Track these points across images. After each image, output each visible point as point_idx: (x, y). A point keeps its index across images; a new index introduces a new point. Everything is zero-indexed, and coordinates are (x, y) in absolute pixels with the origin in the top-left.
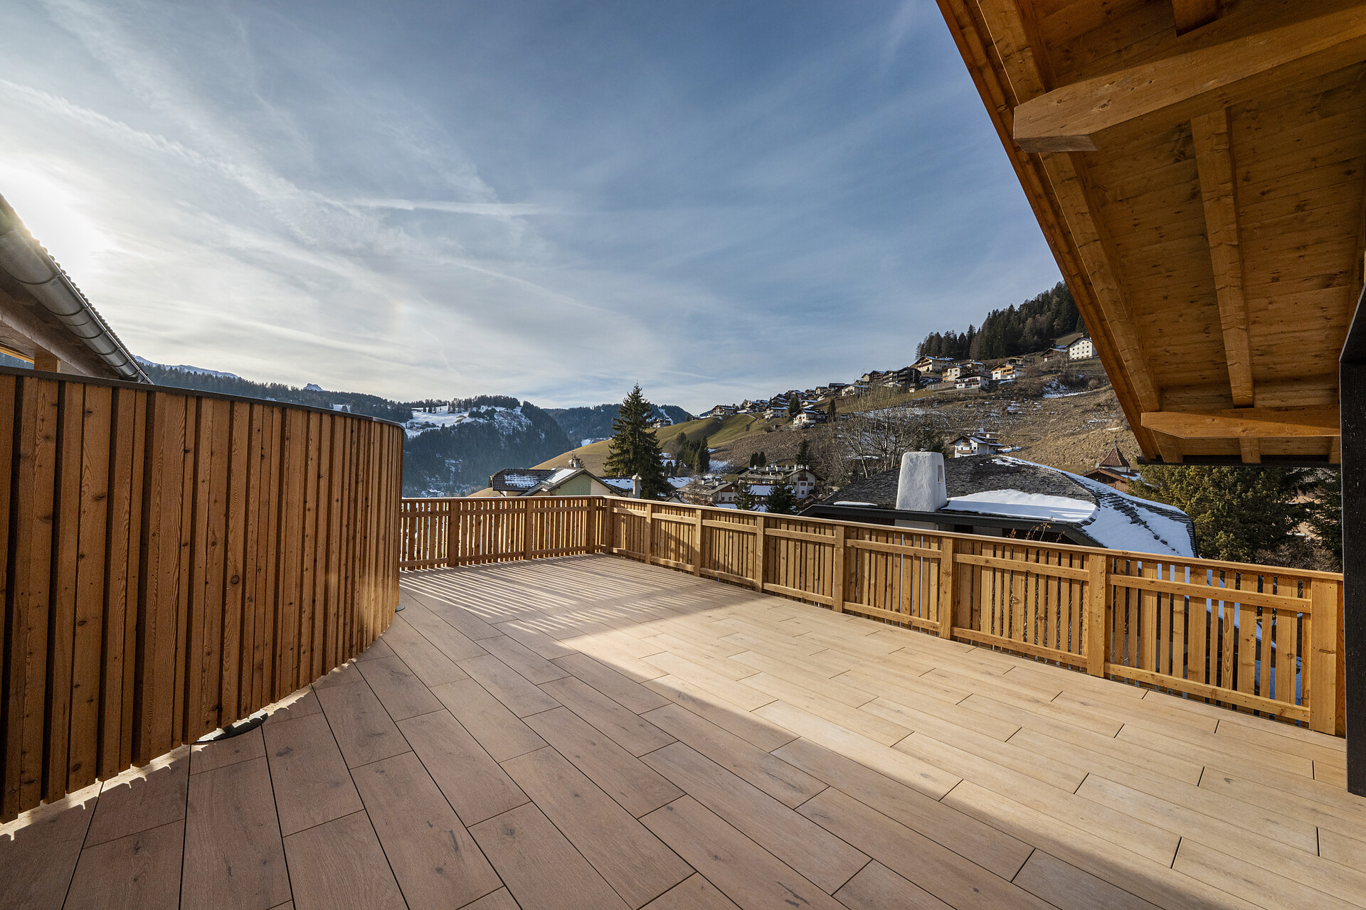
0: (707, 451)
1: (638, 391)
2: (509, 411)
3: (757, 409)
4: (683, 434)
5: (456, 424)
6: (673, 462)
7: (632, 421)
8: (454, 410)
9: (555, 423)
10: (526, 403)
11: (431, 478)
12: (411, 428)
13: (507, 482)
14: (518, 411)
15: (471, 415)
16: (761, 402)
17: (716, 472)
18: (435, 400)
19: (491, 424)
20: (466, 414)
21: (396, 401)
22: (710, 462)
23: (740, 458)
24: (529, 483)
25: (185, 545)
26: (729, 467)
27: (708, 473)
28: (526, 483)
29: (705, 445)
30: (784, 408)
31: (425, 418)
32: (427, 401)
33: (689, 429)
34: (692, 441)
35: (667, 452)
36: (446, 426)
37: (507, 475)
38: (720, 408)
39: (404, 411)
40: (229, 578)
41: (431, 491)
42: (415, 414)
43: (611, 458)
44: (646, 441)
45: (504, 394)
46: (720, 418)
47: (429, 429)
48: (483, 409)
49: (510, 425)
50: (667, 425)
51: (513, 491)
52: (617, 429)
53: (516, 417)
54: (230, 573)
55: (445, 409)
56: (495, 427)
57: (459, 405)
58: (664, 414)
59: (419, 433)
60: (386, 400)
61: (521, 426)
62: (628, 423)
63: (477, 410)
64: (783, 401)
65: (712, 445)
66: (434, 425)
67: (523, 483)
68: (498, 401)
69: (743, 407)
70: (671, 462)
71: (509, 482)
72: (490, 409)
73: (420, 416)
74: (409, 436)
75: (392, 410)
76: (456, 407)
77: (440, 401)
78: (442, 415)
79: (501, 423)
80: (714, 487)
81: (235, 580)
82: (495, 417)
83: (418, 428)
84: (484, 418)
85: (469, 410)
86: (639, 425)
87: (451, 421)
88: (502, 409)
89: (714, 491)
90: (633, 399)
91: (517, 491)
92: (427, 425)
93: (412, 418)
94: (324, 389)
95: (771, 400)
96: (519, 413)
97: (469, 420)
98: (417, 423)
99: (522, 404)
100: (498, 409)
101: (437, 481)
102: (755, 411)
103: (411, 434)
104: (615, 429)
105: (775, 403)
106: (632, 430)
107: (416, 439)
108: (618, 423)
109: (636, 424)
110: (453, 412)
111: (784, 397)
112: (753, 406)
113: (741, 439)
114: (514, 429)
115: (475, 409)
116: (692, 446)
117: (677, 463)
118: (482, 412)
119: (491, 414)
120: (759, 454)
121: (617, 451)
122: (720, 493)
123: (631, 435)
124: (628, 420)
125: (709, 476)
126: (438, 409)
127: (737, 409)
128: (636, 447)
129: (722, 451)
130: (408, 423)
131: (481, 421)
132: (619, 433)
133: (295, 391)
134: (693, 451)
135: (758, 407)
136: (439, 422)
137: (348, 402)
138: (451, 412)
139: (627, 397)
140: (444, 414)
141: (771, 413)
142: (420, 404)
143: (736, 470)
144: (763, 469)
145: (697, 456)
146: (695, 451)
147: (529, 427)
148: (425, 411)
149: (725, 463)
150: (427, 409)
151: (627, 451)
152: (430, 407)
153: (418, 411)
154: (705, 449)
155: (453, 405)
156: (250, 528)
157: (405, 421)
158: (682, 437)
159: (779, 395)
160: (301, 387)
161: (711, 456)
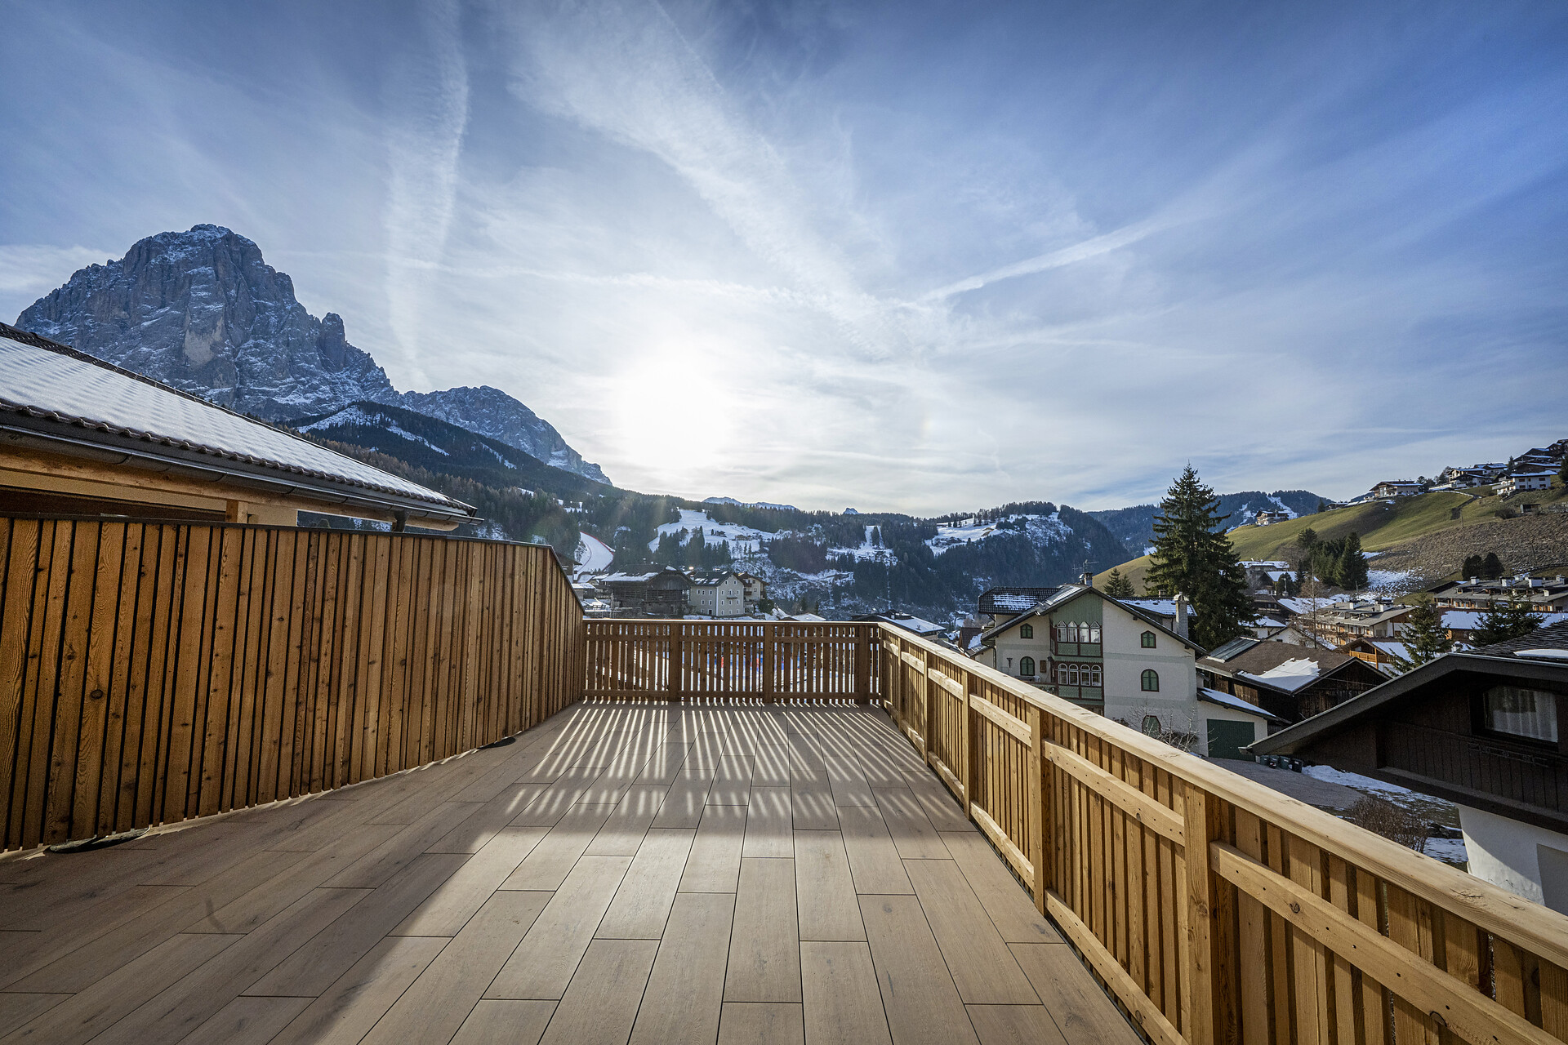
0: (1360, 557)
1: (1191, 475)
2: (1044, 518)
3: (1475, 480)
4: (1310, 532)
5: (982, 538)
6: (1293, 575)
7: (1184, 518)
8: (980, 522)
9: (1105, 530)
10: (1063, 507)
11: (958, 598)
12: (937, 545)
13: (996, 603)
14: (1054, 517)
15: (999, 526)
16: (1486, 467)
17: (1384, 590)
18: (959, 513)
19: (1022, 536)
20: (993, 526)
21: (922, 518)
22: (1369, 574)
23: (1438, 566)
24: (1024, 604)
25: (34, 656)
26: (1413, 582)
27: (1365, 591)
28: (1020, 604)
29: (1355, 545)
30: (1547, 472)
31: (950, 533)
32: (952, 514)
33: (1321, 525)
34: (1327, 540)
35: (1281, 560)
36: (972, 540)
37: (997, 594)
38: (1388, 486)
39: (928, 529)
40: (88, 693)
41: (960, 612)
42: (940, 530)
43: (1153, 570)
44: (1211, 545)
45: (1036, 500)
46: (1390, 502)
47: (955, 545)
48: (1013, 518)
49: (1046, 535)
50: (1281, 520)
51: (1004, 614)
52: (1161, 531)
53: (1052, 524)
54: (91, 686)
55: (971, 521)
56: (1027, 539)
57: (986, 516)
58: (1280, 504)
59: (945, 550)
60: (913, 517)
61: (1059, 535)
62: (1177, 521)
63: (1006, 521)
64: (1546, 461)
65: (1369, 548)
66: (959, 541)
67: (1016, 604)
68: (1029, 508)
69: (1443, 480)
70: (1287, 576)
71: (999, 603)
72: (1020, 517)
73: (946, 532)
74: (935, 553)
75: (918, 527)
76: (983, 518)
77: (965, 514)
78: (967, 529)
79: (1034, 533)
80: (1375, 614)
81: (98, 694)
82: (1027, 526)
83: (943, 544)
84: (1013, 529)
85: (997, 522)
86: (1196, 524)
87: (978, 534)
88: (1035, 517)
89: (1375, 621)
90: (1183, 487)
91: (1007, 614)
92: (953, 540)
93: (937, 534)
94: (860, 511)
95: (1512, 461)
96: (1056, 520)
97: (997, 532)
98: (942, 540)
99: (1059, 509)
100: (1030, 517)
101: (965, 602)
102: (1471, 485)
103: (937, 551)
104: (1157, 530)
105: (1520, 469)
106: (1184, 530)
107: (942, 556)
108: (1159, 522)
109: (1191, 521)
110: (979, 525)
111: (1547, 453)
112: (1466, 477)
113: (1438, 534)
114: (1050, 540)
115: (1003, 520)
116: (1330, 549)
117: (1300, 576)
118: (1011, 522)
119: (1021, 523)
120: (1484, 557)
121: (1163, 561)
122: (1390, 625)
123: (1182, 536)
124: (1178, 517)
125: (1369, 597)
126: (963, 522)
127: (1431, 483)
128: (1192, 556)
129: (1394, 555)
130: (933, 539)
131: (1010, 532)
132: (1165, 535)
133: (836, 516)
134: (1331, 557)
135: (1479, 478)
136: (965, 537)
137: (879, 523)
138: (976, 525)
139: (1174, 485)
140: (970, 528)
141: (1512, 484)
142: (945, 519)
143: (1427, 587)
144: (1495, 584)
145: (1340, 563)
146: (1336, 556)
147: (1069, 536)
148: (950, 525)
149: (1401, 575)
150: (952, 523)
151: (1178, 561)
152: (955, 521)
153: (943, 526)
154: (1357, 552)
155: (979, 517)
156: (119, 644)
157: (930, 538)
158: (1308, 537)
159: (1534, 451)
160: (840, 512)
161: (1371, 563)
